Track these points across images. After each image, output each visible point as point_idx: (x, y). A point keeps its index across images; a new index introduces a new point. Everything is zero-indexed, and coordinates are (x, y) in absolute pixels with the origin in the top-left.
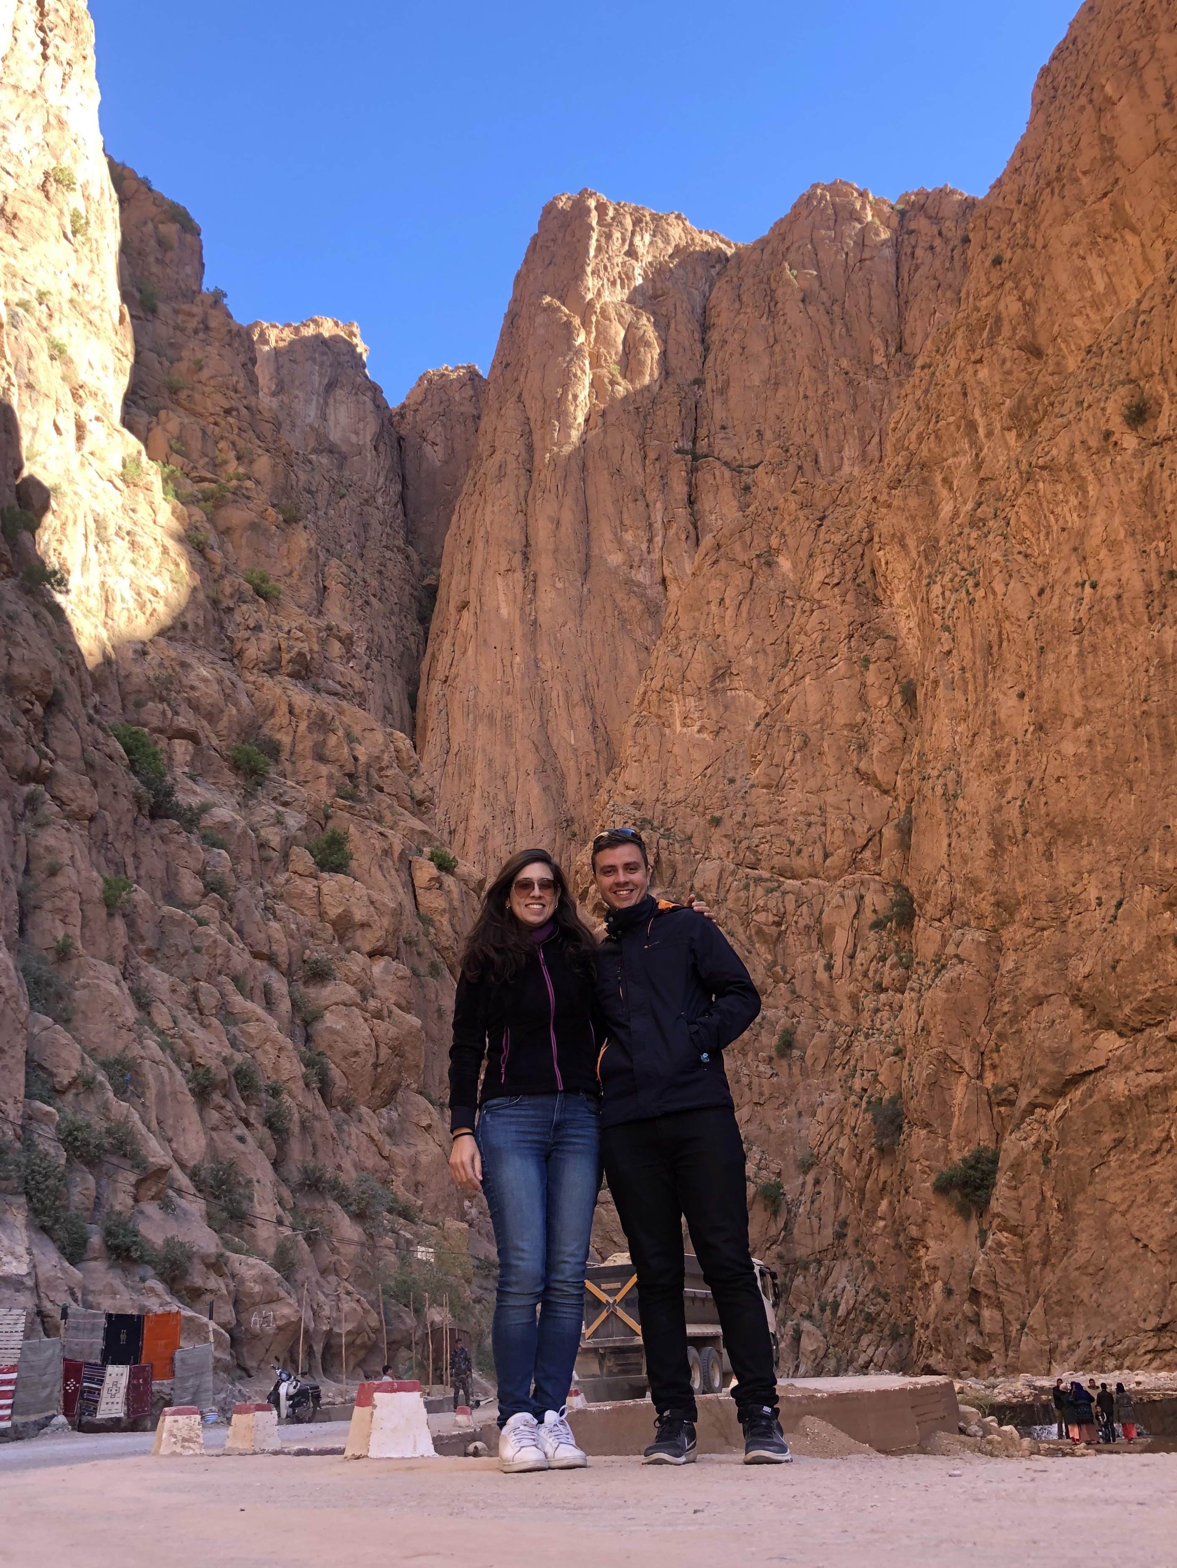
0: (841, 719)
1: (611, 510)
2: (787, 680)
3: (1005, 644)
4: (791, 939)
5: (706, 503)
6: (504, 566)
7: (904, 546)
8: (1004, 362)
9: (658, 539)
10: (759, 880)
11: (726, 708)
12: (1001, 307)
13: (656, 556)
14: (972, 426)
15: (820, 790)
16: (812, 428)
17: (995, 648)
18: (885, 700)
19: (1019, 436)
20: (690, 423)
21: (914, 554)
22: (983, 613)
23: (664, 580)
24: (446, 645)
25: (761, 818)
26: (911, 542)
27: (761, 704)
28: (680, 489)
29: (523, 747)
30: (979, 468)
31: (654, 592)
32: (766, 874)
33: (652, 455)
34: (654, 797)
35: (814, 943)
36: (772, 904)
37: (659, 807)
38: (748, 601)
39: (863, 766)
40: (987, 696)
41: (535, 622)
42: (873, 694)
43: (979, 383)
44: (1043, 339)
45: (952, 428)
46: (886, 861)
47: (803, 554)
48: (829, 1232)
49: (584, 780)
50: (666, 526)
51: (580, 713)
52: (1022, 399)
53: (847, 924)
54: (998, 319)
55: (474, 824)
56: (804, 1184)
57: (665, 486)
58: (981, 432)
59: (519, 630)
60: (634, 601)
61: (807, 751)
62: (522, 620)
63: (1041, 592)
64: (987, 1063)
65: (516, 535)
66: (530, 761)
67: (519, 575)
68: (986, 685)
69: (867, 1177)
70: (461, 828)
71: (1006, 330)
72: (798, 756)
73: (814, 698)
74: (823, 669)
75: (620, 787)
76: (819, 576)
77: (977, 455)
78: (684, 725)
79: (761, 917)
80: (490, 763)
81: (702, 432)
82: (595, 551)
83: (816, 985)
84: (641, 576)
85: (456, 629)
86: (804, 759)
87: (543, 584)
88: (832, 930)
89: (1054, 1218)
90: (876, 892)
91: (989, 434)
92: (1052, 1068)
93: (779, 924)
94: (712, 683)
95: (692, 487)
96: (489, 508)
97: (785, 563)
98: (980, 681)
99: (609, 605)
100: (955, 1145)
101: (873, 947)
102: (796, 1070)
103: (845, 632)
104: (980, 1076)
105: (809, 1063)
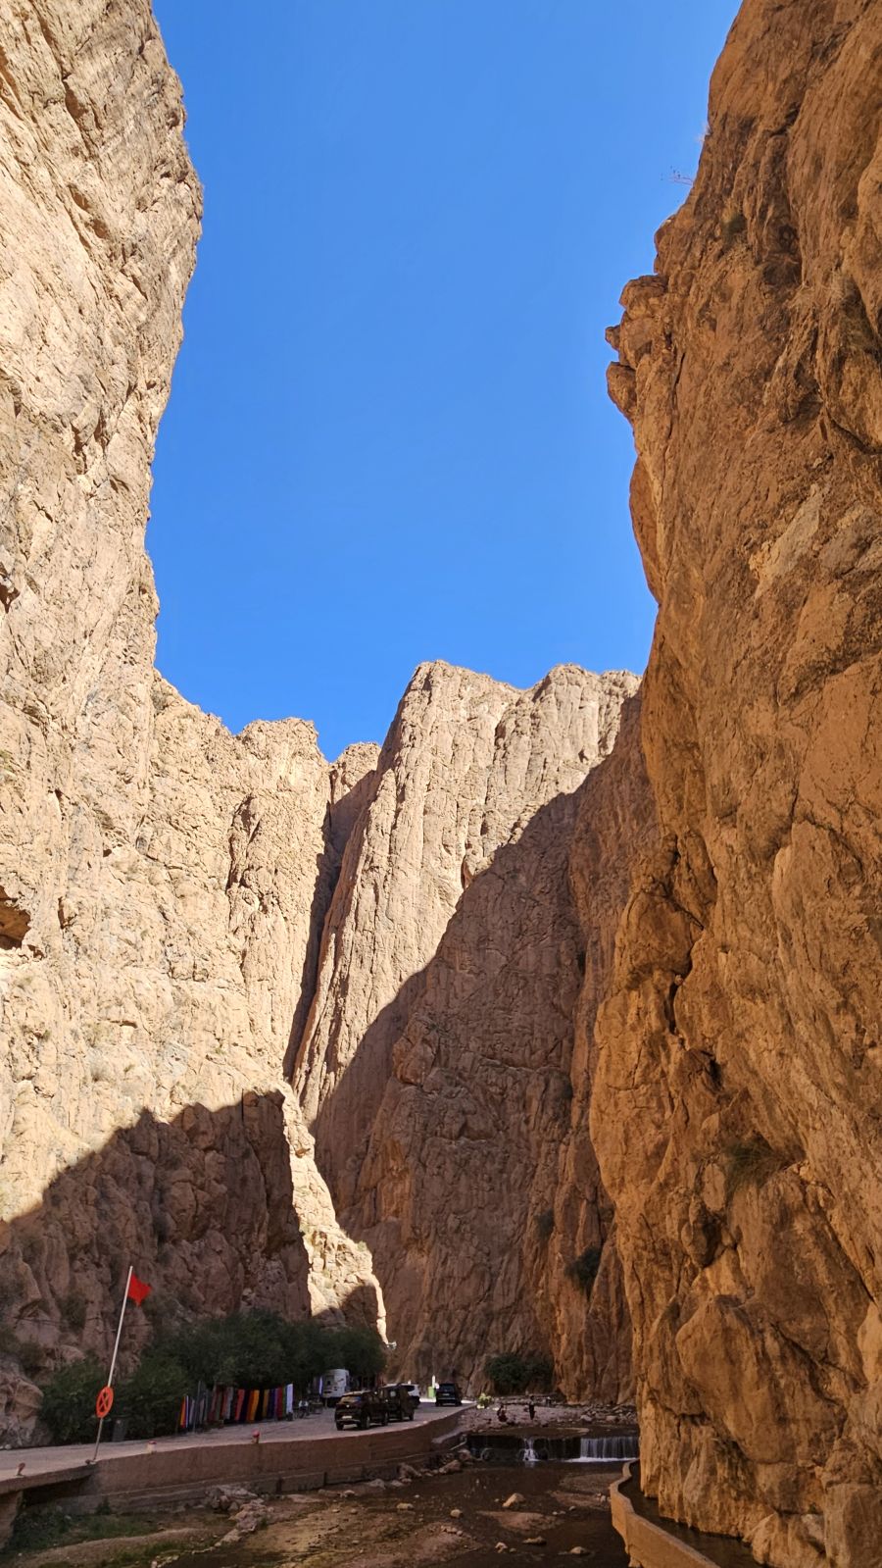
0: (546, 971)
2: (518, 946)
4: (509, 1104)
7: (583, 875)
10: (494, 1066)
11: (484, 960)
14: (616, 816)
15: (531, 1013)
25: (499, 1028)
26: (586, 873)
27: (504, 958)
30: (619, 838)
32: (498, 1063)
34: (441, 1012)
35: (521, 1108)
36: (499, 1082)
37: (443, 1017)
39: (555, 1000)
42: (563, 958)
43: (620, 793)
46: (562, 1059)
47: (533, 873)
48: (513, 1295)
49: (410, 994)
52: (639, 805)
53: (539, 1096)
54: (629, 761)
56: (502, 1262)
58: (620, 819)
61: (525, 989)
65: (384, 846)
69: (535, 1260)
71: (632, 768)
72: (520, 992)
73: (532, 958)
74: (537, 941)
75: (422, 1003)
76: (539, 887)
77: (617, 831)
78: (460, 968)
79: (493, 1089)
81: (490, 795)
82: (426, 858)
83: (520, 1134)
84: (451, 873)
85: (346, 898)
86: (524, 993)
88: (530, 1102)
90: (557, 1078)
91: (624, 820)
93: (502, 1094)
94: (477, 945)
95: (483, 824)
97: (522, 879)
100: (577, 1245)
101: (551, 1113)
102: (504, 1188)
103: (551, 920)
104: (595, 1202)
105: (512, 1182)
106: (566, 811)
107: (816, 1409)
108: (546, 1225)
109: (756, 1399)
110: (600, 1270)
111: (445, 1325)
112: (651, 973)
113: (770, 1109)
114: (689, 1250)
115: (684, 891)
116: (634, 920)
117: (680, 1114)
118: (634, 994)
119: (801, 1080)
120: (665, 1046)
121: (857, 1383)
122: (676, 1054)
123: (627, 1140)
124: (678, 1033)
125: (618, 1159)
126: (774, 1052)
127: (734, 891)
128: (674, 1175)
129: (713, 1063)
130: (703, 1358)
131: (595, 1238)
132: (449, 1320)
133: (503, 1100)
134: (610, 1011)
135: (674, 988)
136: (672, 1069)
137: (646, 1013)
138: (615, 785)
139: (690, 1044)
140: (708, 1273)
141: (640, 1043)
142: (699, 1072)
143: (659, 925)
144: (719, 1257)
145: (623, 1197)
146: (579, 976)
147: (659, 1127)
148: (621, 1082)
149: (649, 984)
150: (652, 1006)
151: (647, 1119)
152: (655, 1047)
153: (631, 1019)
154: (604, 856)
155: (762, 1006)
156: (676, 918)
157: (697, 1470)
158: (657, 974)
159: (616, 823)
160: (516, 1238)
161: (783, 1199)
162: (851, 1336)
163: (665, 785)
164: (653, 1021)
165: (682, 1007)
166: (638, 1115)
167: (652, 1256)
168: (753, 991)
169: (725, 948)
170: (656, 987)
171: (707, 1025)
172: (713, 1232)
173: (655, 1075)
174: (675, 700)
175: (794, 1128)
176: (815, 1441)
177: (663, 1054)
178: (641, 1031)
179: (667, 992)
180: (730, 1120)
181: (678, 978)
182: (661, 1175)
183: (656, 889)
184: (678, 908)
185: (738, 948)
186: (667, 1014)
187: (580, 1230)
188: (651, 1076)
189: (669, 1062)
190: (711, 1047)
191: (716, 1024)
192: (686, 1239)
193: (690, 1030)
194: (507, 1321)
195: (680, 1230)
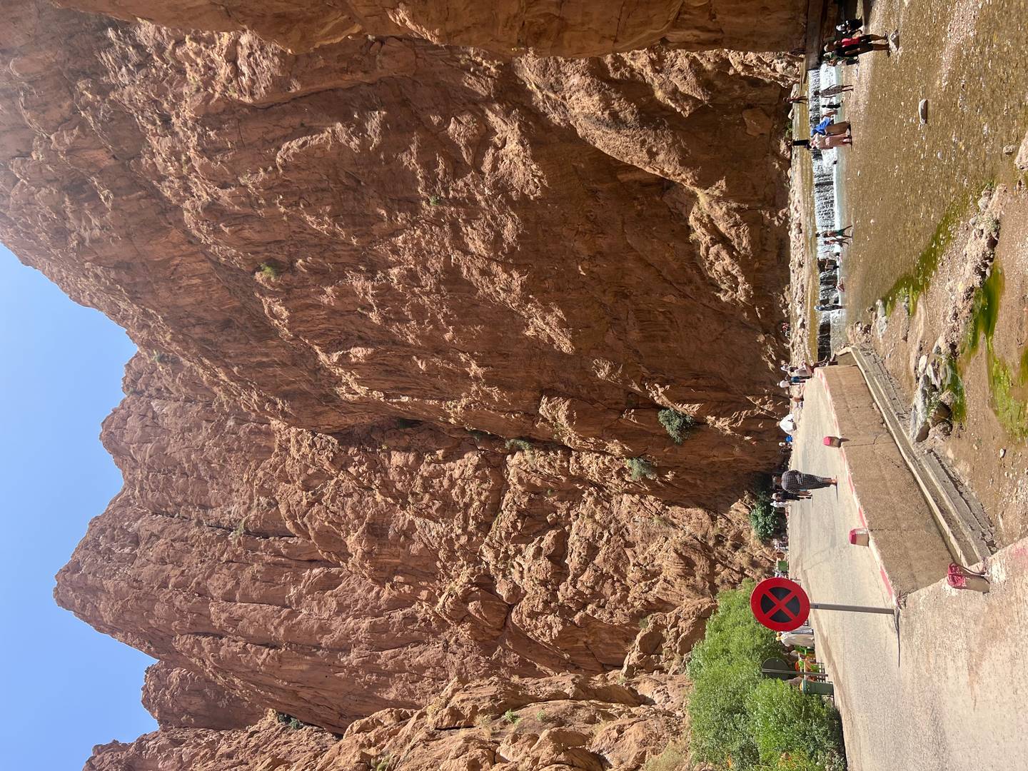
9: (284, 561)
13: (294, 564)
17: (388, 368)
18: (407, 437)
21: (327, 408)
23: (310, 561)
24: (318, 710)
30: (285, 365)
40: (413, 376)
44: (220, 317)
45: (259, 375)
50: (277, 554)
58: (265, 359)
62: (313, 655)
64: (614, 406)
67: (284, 653)
77: (278, 364)
81: (226, 525)
85: (309, 702)
87: (293, 638)
95: (258, 535)
98: (404, 379)
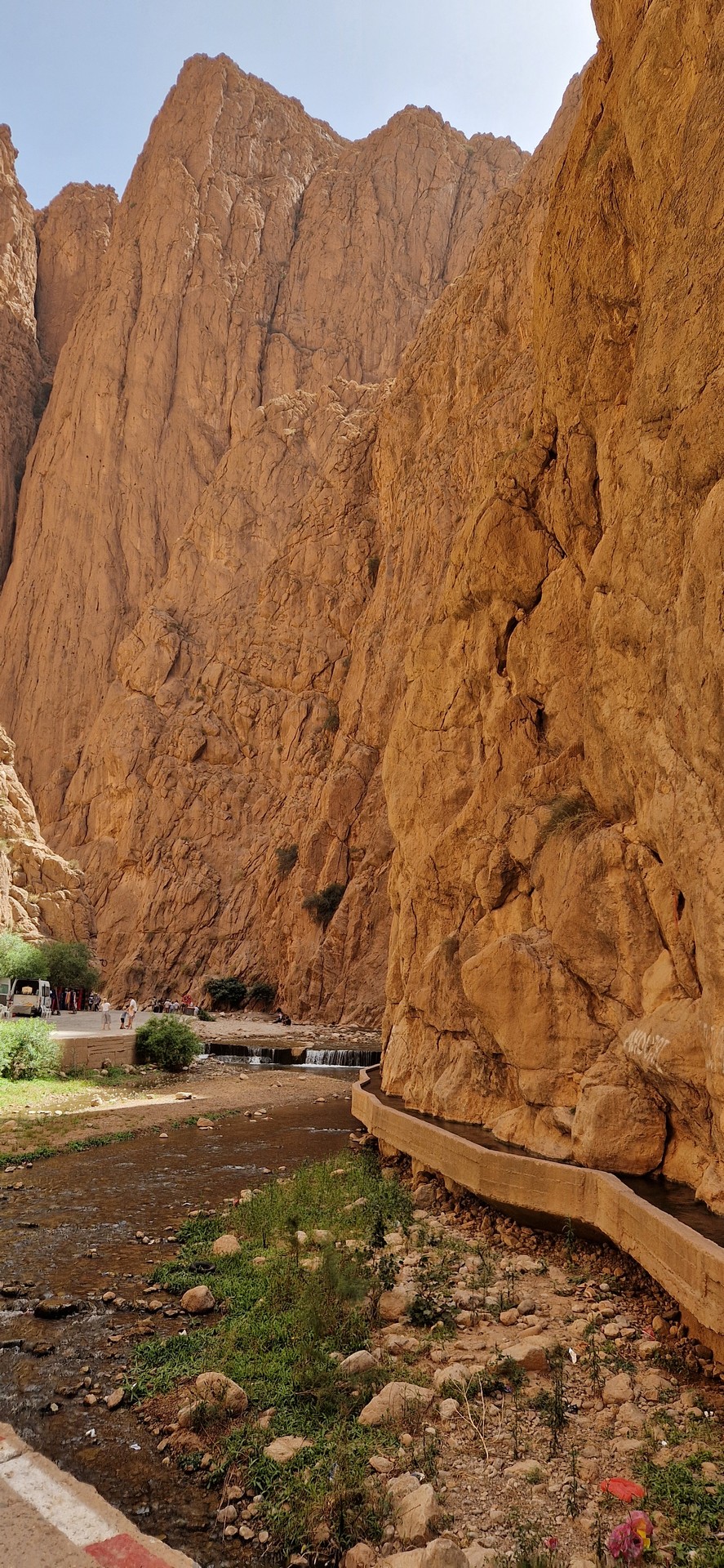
0: (326, 575)
1: (196, 360)
2: (295, 538)
3: (428, 551)
4: (259, 728)
5: (272, 372)
6: (103, 389)
7: (393, 453)
8: (482, 329)
9: (230, 394)
10: (247, 683)
11: (248, 550)
12: (491, 283)
13: (227, 407)
14: (453, 374)
15: (300, 626)
16: (363, 328)
17: (423, 553)
18: (358, 568)
19: (480, 391)
20: (271, 299)
22: (421, 526)
23: (230, 429)
24: (50, 443)
25: (257, 639)
26: (398, 451)
27: (274, 552)
28: (253, 354)
29: (99, 544)
30: (451, 407)
31: (220, 437)
32: (252, 679)
33: (237, 321)
34: (185, 609)
35: (275, 734)
36: (252, 703)
37: (188, 616)
38: (279, 468)
39: (332, 614)
40: (410, 586)
41: (122, 442)
42: (351, 562)
43: (464, 340)
44: (510, 319)
45: (441, 370)
46: (332, 685)
48: (242, 923)
49: (143, 579)
50: (238, 386)
51: (148, 525)
52: (486, 364)
53: (298, 724)
54: (487, 292)
55: (52, 597)
56: (234, 890)
57: (243, 350)
58: (458, 380)
59: (108, 445)
60: (203, 442)
61: (298, 595)
62: (112, 440)
63: (458, 520)
64: (352, 833)
65: (117, 364)
66: (103, 556)
67: (114, 400)
68: (411, 579)
69: (270, 892)
70: (42, 600)
71: (489, 305)
72: (291, 598)
73: (311, 556)
74: (321, 535)
75: (163, 596)
76: (332, 461)
77: (452, 397)
78: (217, 557)
79: (243, 710)
80: (71, 552)
81: (280, 309)
82: (179, 393)
83: (269, 762)
84: (213, 422)
85: (59, 433)
86: (295, 600)
87: (133, 412)
88: (287, 729)
89: (365, 933)
90: (321, 706)
91: (462, 383)
92: (383, 843)
93: (252, 717)
94: (242, 529)
95: (264, 355)
96: (98, 335)
97: (312, 444)
98: (409, 574)
99: (183, 441)
100: (321, 881)
101: (309, 743)
102: (244, 817)
103: (341, 510)
104: (346, 841)
105: (254, 813)
106: (384, 355)
107: (587, 1030)
108: (288, 859)
109: (532, 1020)
110: (341, 906)
111: (163, 946)
112: (489, 601)
113: (606, 767)
114: (482, 893)
115: (552, 504)
116: (482, 532)
117: (493, 764)
118: (463, 623)
119: (657, 740)
120: (488, 688)
121: (633, 1012)
122: (500, 698)
123: (424, 783)
124: (506, 674)
125: (411, 801)
126: (632, 711)
127: (637, 519)
128: (477, 823)
129: (540, 713)
130: (487, 985)
131: (341, 877)
132: (168, 942)
133: (254, 724)
134: (429, 640)
135: (513, 624)
136: (491, 716)
137: (473, 649)
138: (461, 328)
139: (518, 689)
140: (496, 914)
141: (459, 681)
142: (524, 720)
143: (512, 544)
144: (511, 901)
145: (410, 838)
146: (367, 588)
147: (463, 773)
148: (428, 722)
149: (484, 616)
150: (483, 641)
151: (451, 763)
152: (476, 687)
153: (454, 651)
154: (426, 432)
155: (632, 659)
156: (534, 539)
157: (452, 1074)
158: (496, 604)
159: (452, 386)
160: (251, 869)
161: (601, 854)
162: (637, 974)
163: (559, 352)
164: (481, 659)
165: (517, 645)
166: (442, 759)
167: (435, 895)
168: (628, 643)
169: (604, 588)
170: (492, 619)
171: (542, 670)
172: (511, 877)
173: (470, 718)
174: (606, 224)
175: (631, 789)
176: (579, 1055)
177: (483, 697)
178: (462, 668)
179: (504, 627)
180: (553, 775)
181: (520, 612)
182: (459, 820)
183: (516, 497)
184: (539, 525)
185: (623, 591)
186: (499, 652)
187: (326, 867)
188: (465, 718)
189: (489, 706)
190: (542, 695)
191: (554, 671)
192: (480, 882)
193: (522, 673)
194: (232, 946)
195: (475, 874)
